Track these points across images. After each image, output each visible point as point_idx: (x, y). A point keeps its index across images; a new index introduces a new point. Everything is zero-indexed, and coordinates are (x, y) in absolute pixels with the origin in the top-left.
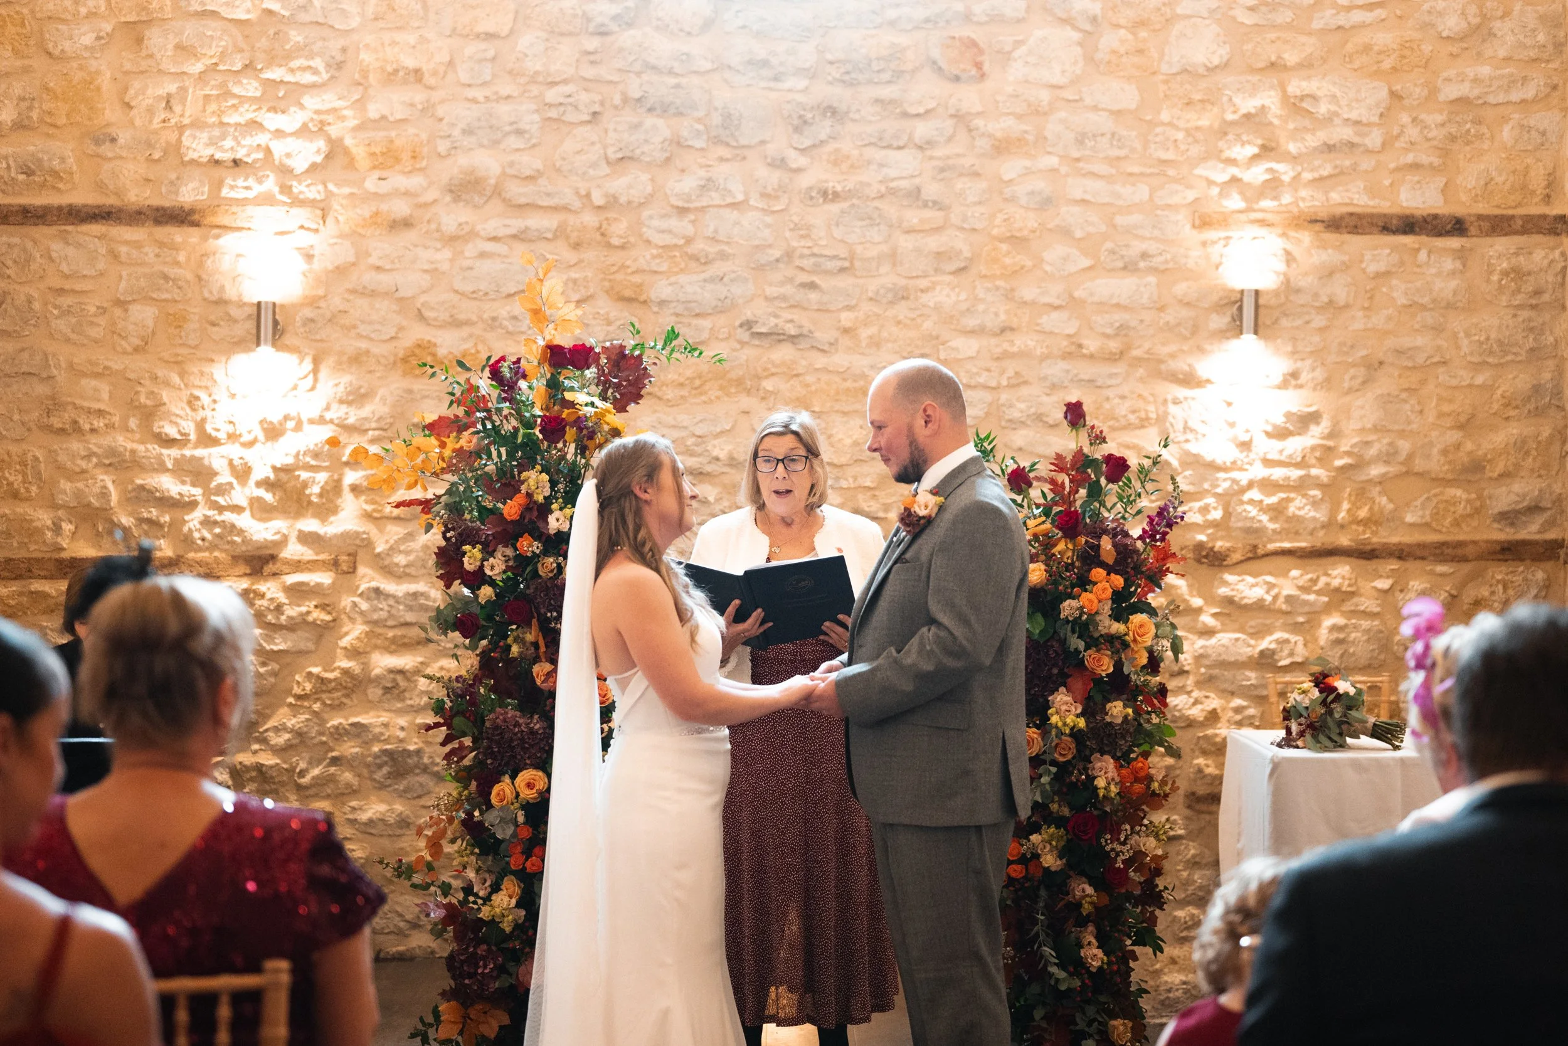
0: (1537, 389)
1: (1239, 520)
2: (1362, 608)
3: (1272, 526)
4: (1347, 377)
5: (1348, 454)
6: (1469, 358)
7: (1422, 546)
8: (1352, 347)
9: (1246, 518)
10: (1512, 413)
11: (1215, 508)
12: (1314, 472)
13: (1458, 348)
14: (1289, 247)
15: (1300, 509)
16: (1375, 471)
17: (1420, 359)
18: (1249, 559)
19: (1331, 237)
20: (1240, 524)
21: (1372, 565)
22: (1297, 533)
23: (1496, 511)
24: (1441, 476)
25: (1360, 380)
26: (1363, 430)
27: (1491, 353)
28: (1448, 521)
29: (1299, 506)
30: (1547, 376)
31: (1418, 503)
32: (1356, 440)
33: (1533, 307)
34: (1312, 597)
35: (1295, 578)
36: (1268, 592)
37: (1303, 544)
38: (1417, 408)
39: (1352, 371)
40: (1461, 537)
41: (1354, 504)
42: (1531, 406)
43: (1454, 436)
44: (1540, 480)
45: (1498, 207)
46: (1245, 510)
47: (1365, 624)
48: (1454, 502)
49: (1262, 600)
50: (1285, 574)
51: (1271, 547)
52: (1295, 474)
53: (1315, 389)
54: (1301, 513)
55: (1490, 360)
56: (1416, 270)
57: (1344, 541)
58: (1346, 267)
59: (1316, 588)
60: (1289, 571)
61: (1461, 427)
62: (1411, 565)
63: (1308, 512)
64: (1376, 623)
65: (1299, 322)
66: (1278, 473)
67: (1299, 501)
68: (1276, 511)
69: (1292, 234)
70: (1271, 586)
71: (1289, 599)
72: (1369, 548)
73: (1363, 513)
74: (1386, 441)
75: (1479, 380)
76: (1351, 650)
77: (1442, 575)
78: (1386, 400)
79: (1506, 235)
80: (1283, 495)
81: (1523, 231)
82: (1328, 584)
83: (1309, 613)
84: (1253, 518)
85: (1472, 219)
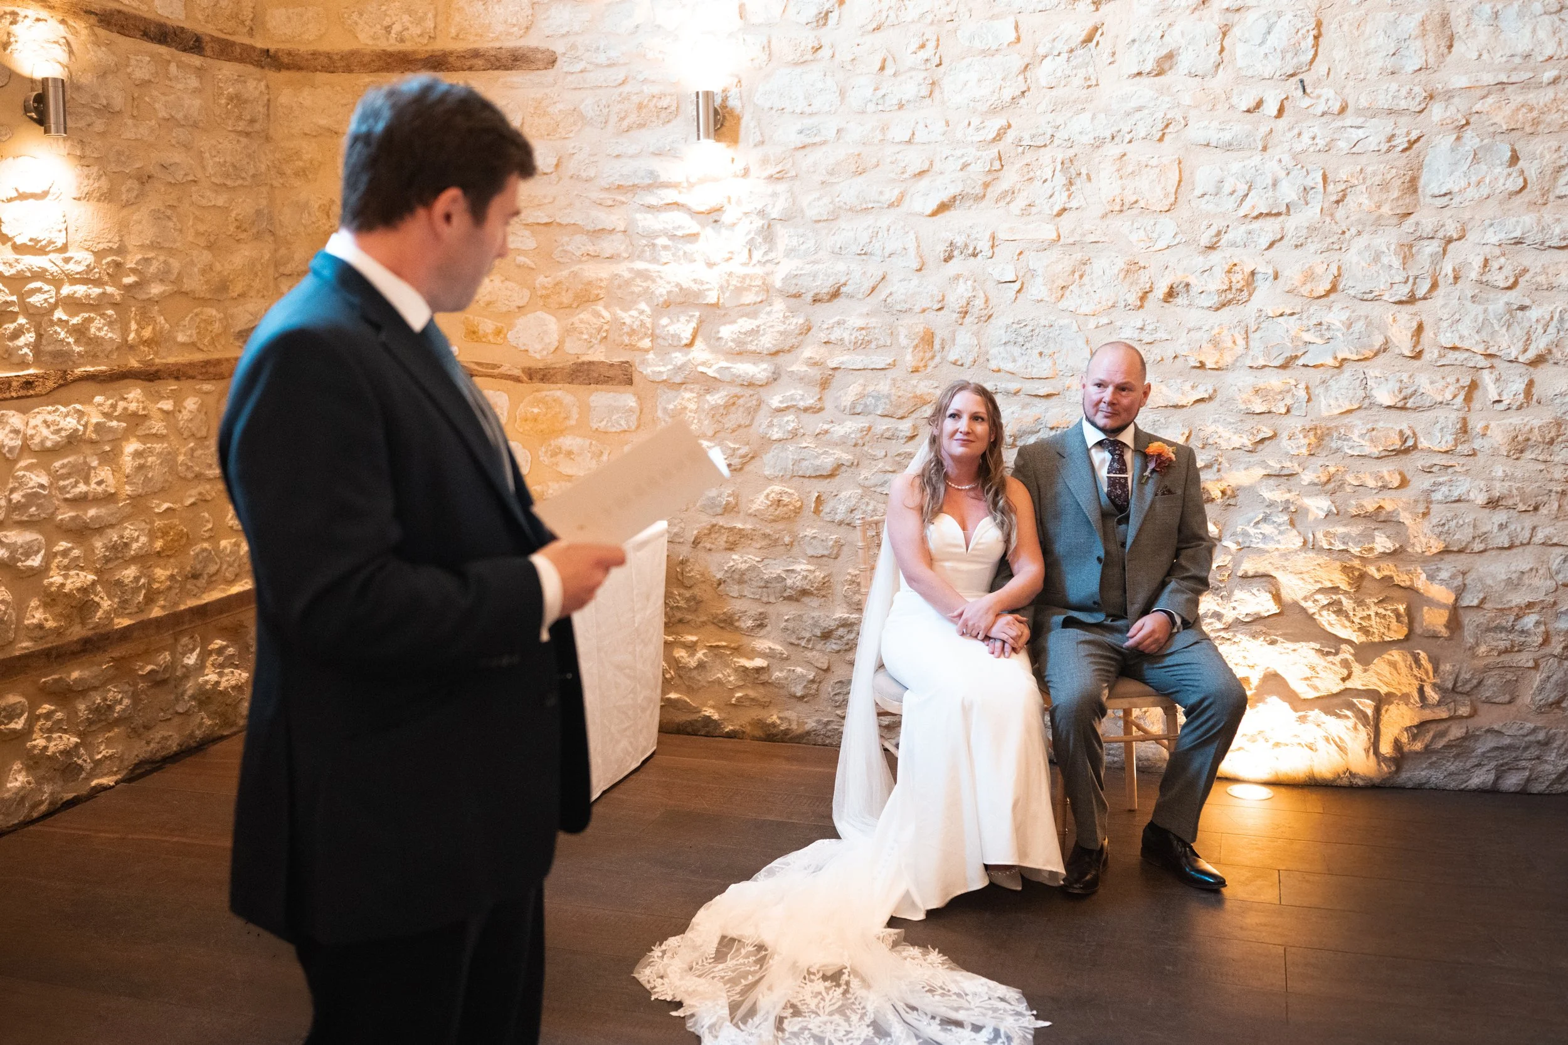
0: (258, 212)
1: (49, 344)
2: (154, 431)
3: (77, 349)
4: (124, 189)
5: (134, 271)
6: (213, 179)
7: (191, 365)
8: (128, 157)
9: (57, 341)
10: (243, 236)
11: (29, 331)
12: (109, 289)
13: (204, 168)
14: (70, 37)
15: (100, 329)
16: (156, 289)
17: (179, 176)
18: (61, 386)
19: (102, 32)
20: (50, 348)
21: (157, 386)
22: (95, 356)
23: (237, 329)
24: (202, 295)
25: (135, 193)
26: (142, 246)
27: (227, 175)
28: (206, 341)
29: (99, 328)
30: (264, 202)
31: (186, 323)
32: (139, 257)
33: (247, 134)
34: (114, 424)
35: (100, 405)
36: (78, 422)
37: (103, 368)
38: (179, 226)
39: (129, 183)
40: (216, 356)
41: (138, 324)
42: (254, 230)
43: (206, 257)
44: (262, 300)
45: (221, 31)
46: (55, 332)
47: (158, 447)
48: (209, 322)
49: (76, 430)
50: (89, 401)
51: (79, 371)
52: (96, 291)
53: (99, 200)
54: (102, 334)
55: (229, 183)
56: (168, 82)
57: (134, 363)
58: (116, 70)
59: (116, 414)
60: (93, 397)
61: (210, 247)
62: (186, 384)
63: (106, 333)
64: (165, 445)
65: (82, 124)
66: (80, 290)
67: (98, 322)
68: (80, 332)
69: (71, 22)
70: (81, 414)
71: (98, 427)
72: (154, 368)
73: (147, 333)
74: (162, 258)
75: (221, 201)
76: (150, 475)
77: (206, 393)
78: (158, 217)
79: (229, 61)
80: (86, 315)
81: (241, 60)
82: (125, 409)
83: (113, 440)
84: (62, 341)
85: (208, 39)
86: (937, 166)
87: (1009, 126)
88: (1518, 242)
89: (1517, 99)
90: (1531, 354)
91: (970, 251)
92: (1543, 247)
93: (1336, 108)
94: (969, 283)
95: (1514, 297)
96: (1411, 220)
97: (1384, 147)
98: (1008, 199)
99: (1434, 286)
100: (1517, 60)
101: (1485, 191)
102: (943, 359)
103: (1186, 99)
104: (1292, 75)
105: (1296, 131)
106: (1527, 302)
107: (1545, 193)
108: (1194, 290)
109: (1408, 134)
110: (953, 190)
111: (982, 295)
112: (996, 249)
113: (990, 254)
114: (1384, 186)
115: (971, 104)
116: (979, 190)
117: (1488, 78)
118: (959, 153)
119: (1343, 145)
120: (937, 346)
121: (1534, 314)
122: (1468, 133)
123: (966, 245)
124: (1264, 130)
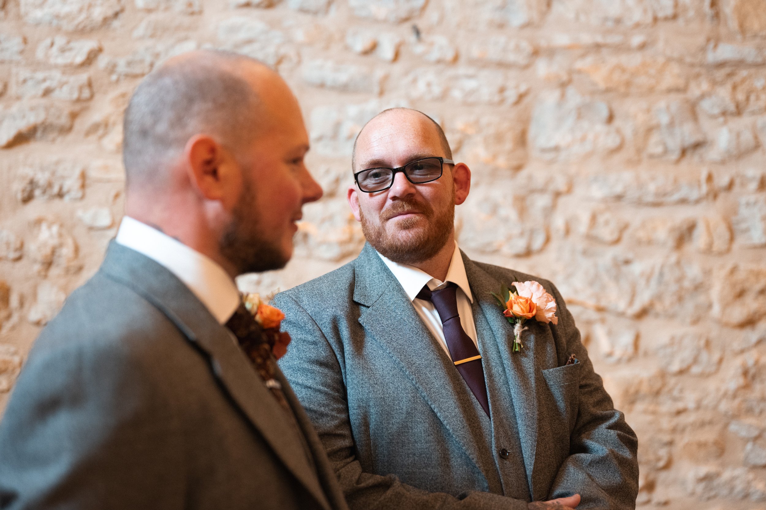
86: (13, 90)
87: (100, 50)
88: (619, 198)
89: (612, 60)
90: (637, 307)
91: (56, 190)
92: (640, 203)
93: (449, 56)
94: (55, 229)
95: (620, 251)
96: (523, 174)
97: (496, 98)
98: (101, 132)
99: (548, 240)
100: (610, 24)
101: (588, 147)
102: (22, 319)
103: (300, 36)
104: (406, 20)
105: (410, 78)
106: (630, 256)
107: (639, 151)
108: (312, 241)
109: (517, 87)
110: (32, 119)
111: (69, 242)
112: (88, 191)
113: (80, 194)
114: (499, 138)
115: (55, 22)
116: (64, 121)
117: (586, 39)
118: (40, 75)
119: (457, 94)
120: (14, 301)
121: (637, 268)
122: (571, 91)
123: (50, 185)
124: (379, 73)
